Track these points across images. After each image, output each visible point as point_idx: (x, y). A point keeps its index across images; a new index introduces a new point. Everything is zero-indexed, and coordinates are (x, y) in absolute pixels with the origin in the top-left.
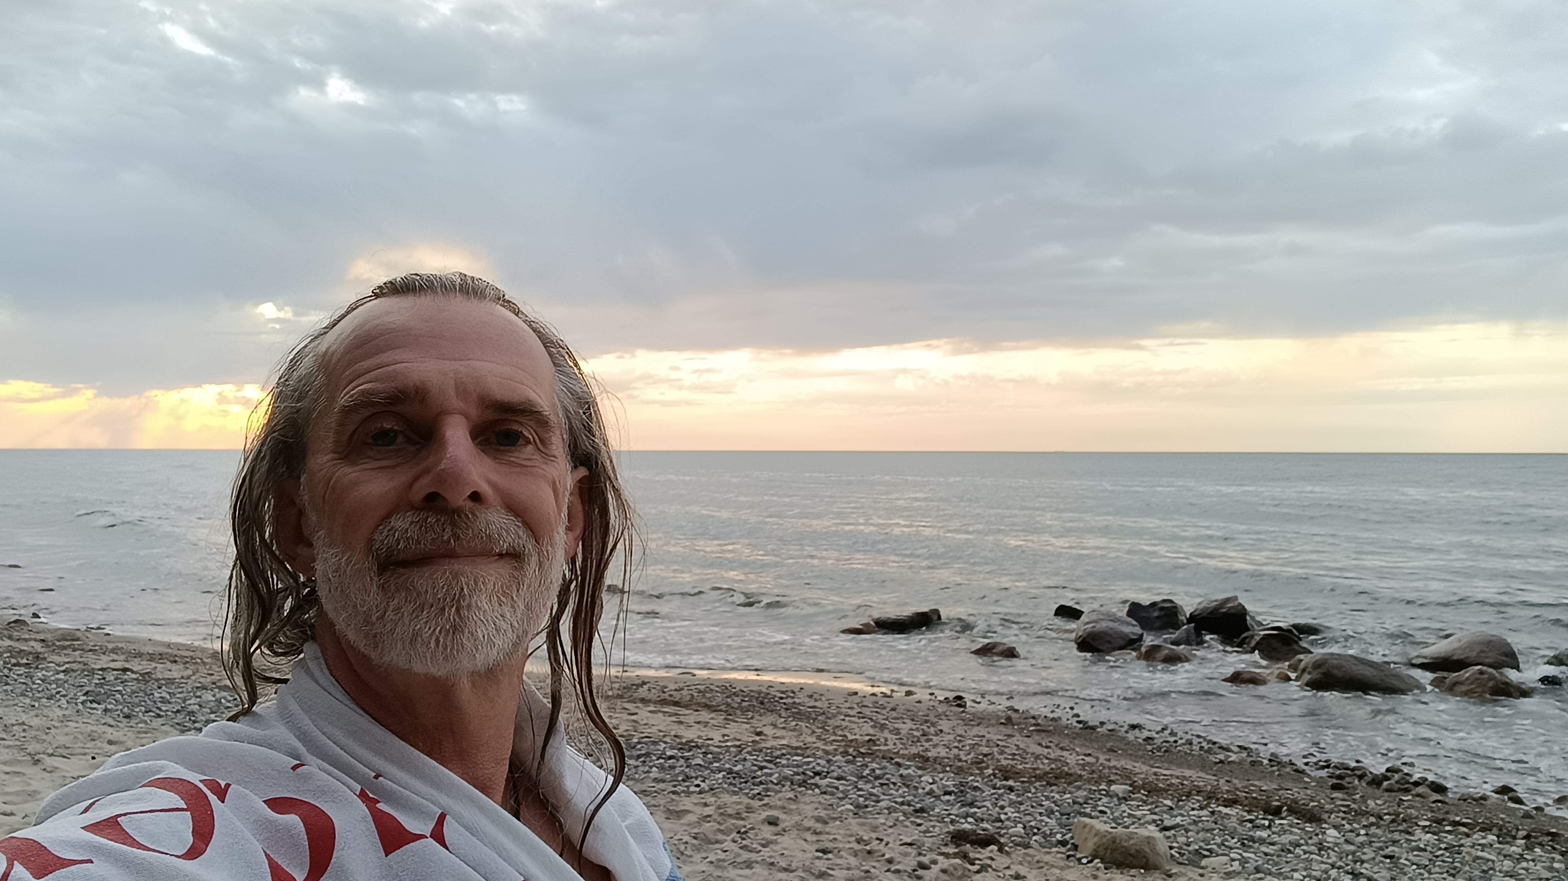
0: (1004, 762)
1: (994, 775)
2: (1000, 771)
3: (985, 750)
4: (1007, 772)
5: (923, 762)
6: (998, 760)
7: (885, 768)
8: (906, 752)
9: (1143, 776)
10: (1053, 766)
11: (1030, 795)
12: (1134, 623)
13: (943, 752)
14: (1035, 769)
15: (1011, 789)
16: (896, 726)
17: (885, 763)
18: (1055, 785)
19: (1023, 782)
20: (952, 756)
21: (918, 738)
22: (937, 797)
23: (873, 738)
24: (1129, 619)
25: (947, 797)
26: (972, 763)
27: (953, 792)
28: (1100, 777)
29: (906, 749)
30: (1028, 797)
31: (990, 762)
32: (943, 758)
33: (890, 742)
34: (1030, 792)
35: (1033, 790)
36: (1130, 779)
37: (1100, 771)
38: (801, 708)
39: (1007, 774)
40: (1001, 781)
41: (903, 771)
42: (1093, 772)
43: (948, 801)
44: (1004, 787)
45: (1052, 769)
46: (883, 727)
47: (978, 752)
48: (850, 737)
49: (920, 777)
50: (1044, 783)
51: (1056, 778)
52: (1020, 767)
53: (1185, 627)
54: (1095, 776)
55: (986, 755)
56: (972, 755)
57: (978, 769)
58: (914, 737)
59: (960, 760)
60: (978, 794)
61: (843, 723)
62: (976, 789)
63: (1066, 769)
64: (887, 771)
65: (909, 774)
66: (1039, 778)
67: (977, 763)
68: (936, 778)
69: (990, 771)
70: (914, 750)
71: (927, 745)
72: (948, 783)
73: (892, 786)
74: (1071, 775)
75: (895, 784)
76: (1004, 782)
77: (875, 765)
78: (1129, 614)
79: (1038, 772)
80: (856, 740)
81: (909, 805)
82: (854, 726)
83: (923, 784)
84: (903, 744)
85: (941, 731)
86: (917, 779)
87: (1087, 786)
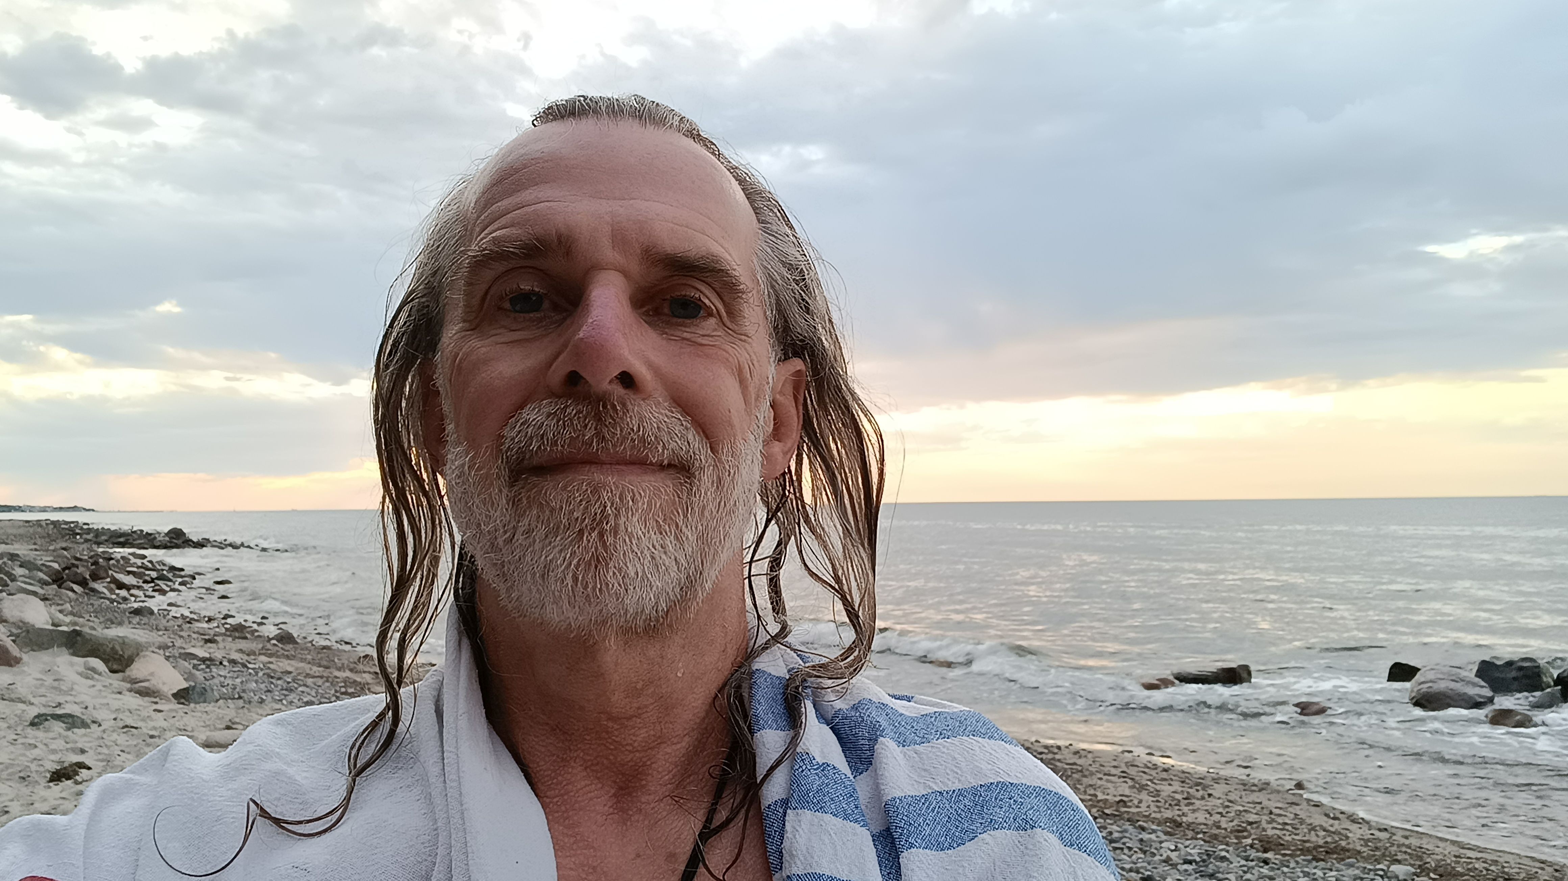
1: (1252, 846)
3: (1252, 818)
8: (1158, 816)
10: (1329, 839)
12: (1483, 683)
13: (1201, 817)
15: (1266, 862)
16: (1158, 788)
21: (1179, 801)
22: (1174, 866)
23: (1124, 799)
24: (1477, 680)
25: (1186, 867)
26: (1231, 832)
27: (1195, 861)
29: (1160, 812)
30: (1283, 872)
31: (1253, 831)
32: (1200, 824)
34: (1288, 867)
40: (1258, 851)
41: (1145, 836)
43: (1186, 870)
44: (1259, 859)
46: (1142, 788)
47: (1243, 819)
48: (1101, 796)
49: (1161, 842)
50: (1310, 857)
51: (1327, 852)
52: (1288, 838)
53: (1549, 690)
54: (1377, 853)
55: (1251, 823)
56: (1235, 823)
57: (1237, 838)
58: (1174, 799)
73: (1126, 851)
77: (1115, 827)
78: (1480, 674)
80: (1107, 800)
82: (1109, 785)
83: (1162, 851)
85: (1210, 795)
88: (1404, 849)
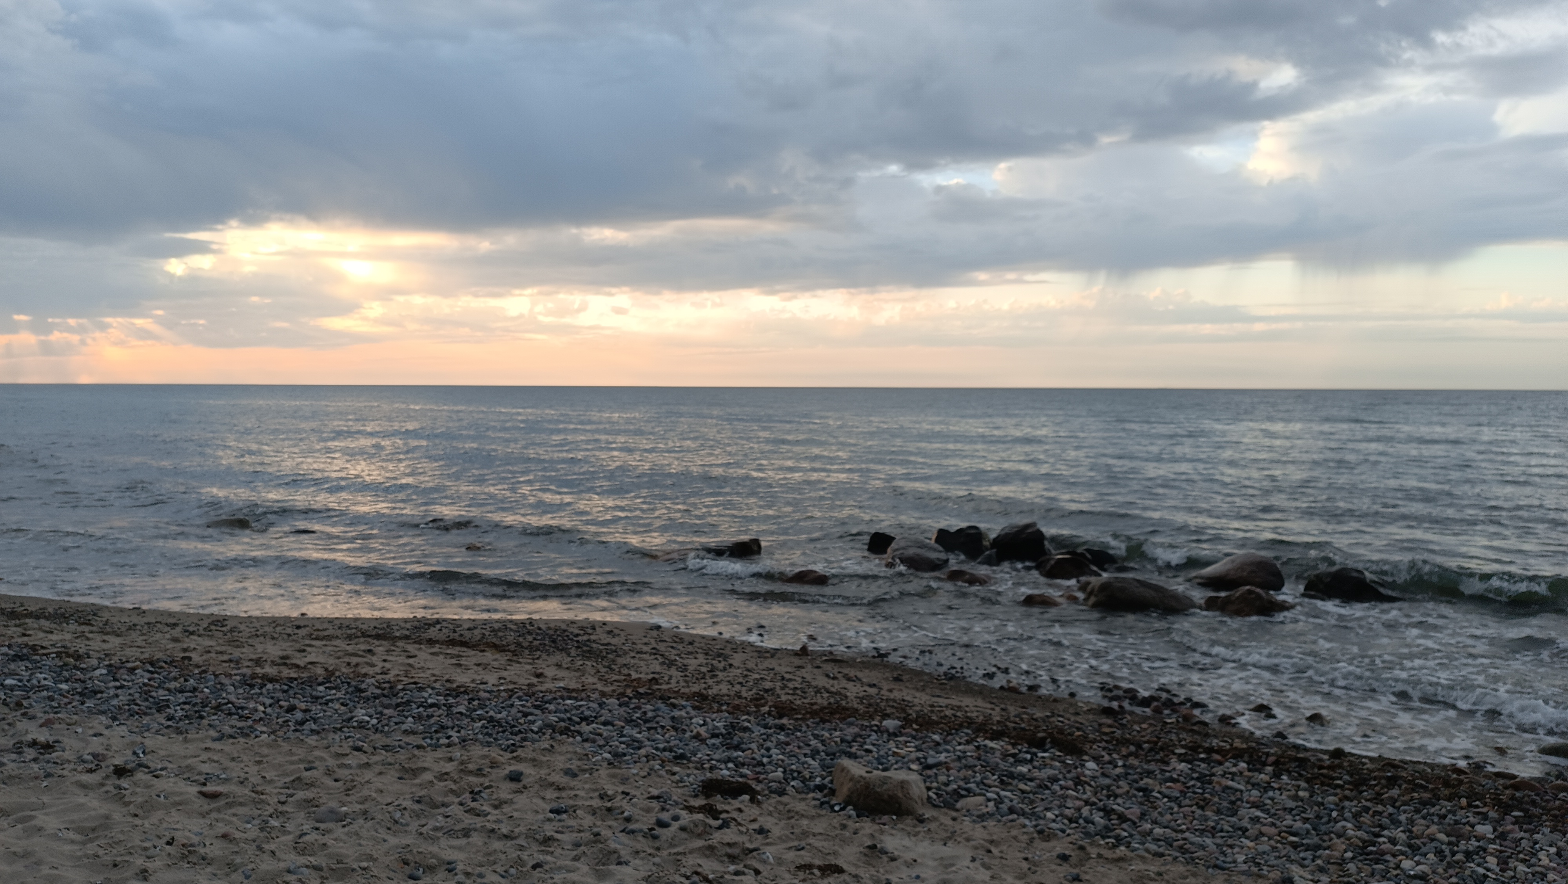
0: (784, 698)
1: (769, 713)
2: (776, 707)
3: (768, 685)
4: (783, 708)
5: (701, 701)
6: (778, 696)
7: (657, 709)
8: (686, 690)
9: (918, 708)
10: (832, 700)
11: (799, 734)
12: (941, 548)
13: (724, 688)
14: (812, 704)
15: (782, 728)
16: (685, 662)
17: (660, 704)
18: (829, 721)
19: (797, 720)
20: (732, 693)
21: (704, 674)
22: (703, 741)
23: (656, 676)
24: (937, 546)
25: (713, 741)
26: (751, 700)
27: (721, 734)
28: (876, 711)
29: (688, 687)
30: (797, 738)
31: (769, 698)
32: (723, 696)
33: (674, 679)
34: (800, 731)
35: (804, 729)
36: (904, 711)
37: (877, 704)
38: (594, 645)
39: (782, 710)
40: (775, 718)
41: (676, 713)
42: (870, 705)
43: (714, 745)
44: (776, 726)
45: (830, 704)
46: (671, 664)
47: (761, 687)
48: (634, 676)
49: (691, 718)
50: (817, 720)
51: (831, 713)
52: (798, 702)
53: (988, 552)
54: (871, 710)
55: (766, 691)
56: (754, 691)
57: (756, 706)
58: (700, 672)
59: (740, 697)
60: (747, 735)
61: (632, 661)
62: (746, 729)
63: (844, 703)
64: (660, 713)
65: (681, 717)
66: (813, 714)
67: (758, 700)
68: (708, 720)
69: (766, 709)
70: (695, 688)
71: (710, 682)
72: (718, 724)
73: (659, 730)
74: (847, 709)
75: (663, 727)
76: (777, 721)
77: (649, 707)
78: (937, 541)
79: (815, 707)
80: (640, 678)
81: (671, 751)
82: (642, 663)
83: (692, 727)
84: (686, 682)
85: (731, 665)
86: (688, 722)
87: (860, 722)
88: (891, 703)
